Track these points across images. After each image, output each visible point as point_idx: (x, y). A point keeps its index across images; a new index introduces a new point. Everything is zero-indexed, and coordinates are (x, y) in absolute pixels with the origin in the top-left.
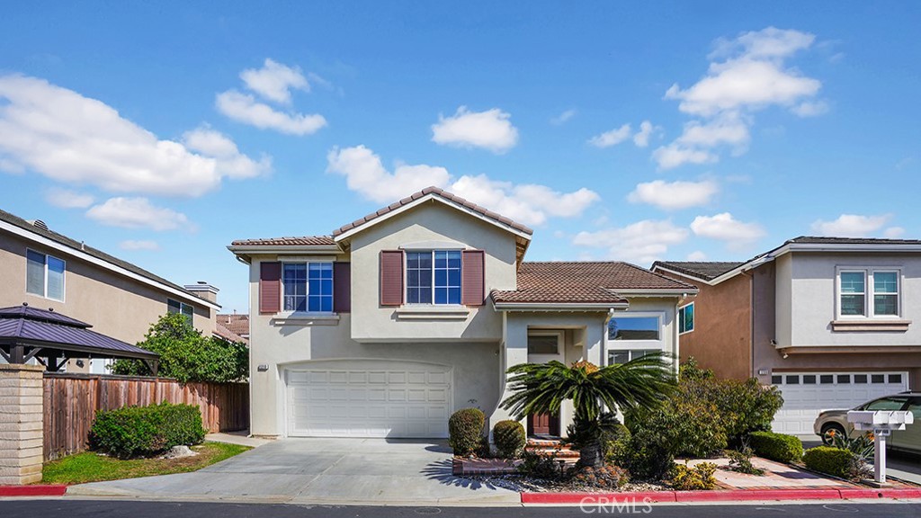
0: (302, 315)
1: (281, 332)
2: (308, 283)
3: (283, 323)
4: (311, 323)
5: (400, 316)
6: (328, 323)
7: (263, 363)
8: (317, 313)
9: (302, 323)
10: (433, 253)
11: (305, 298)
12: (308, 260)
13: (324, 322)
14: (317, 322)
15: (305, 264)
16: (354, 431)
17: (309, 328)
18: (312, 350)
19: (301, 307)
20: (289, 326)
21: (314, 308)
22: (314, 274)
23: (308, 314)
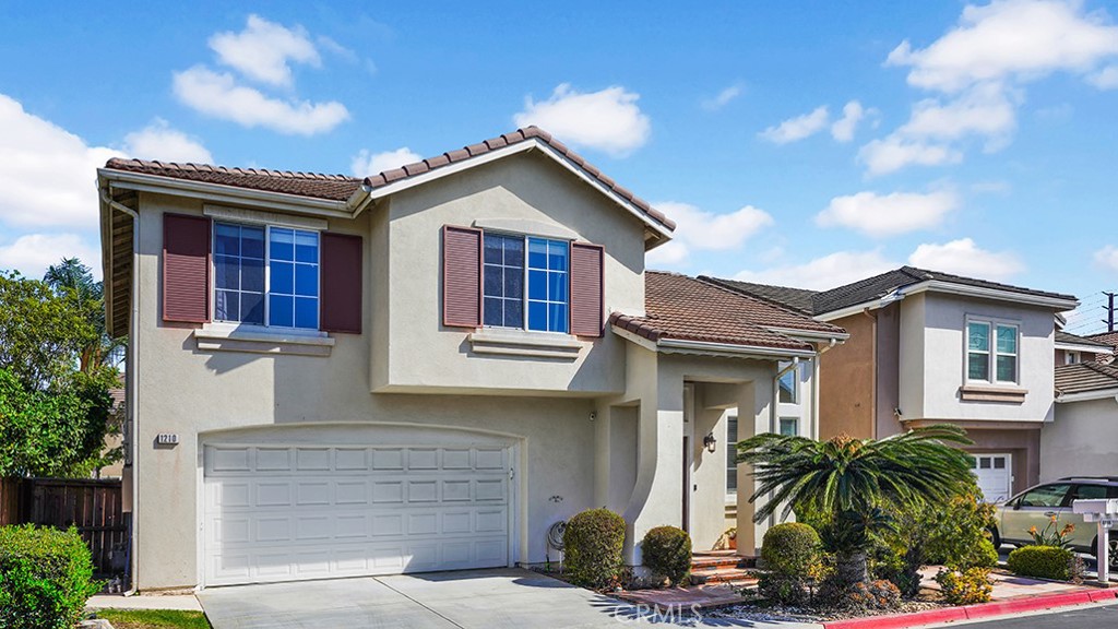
0: (255, 333)
1: (210, 365)
2: (268, 269)
3: (217, 346)
4: (277, 350)
5: (476, 348)
6: (312, 351)
7: (166, 429)
8: (288, 329)
9: (258, 349)
10: (527, 241)
11: (264, 297)
12: (270, 222)
13: (302, 350)
14: (289, 349)
15: (262, 229)
16: (343, 564)
17: (270, 361)
18: (277, 404)
19: (253, 315)
20: (229, 354)
21: (281, 319)
22: (281, 250)
23: (268, 332)
